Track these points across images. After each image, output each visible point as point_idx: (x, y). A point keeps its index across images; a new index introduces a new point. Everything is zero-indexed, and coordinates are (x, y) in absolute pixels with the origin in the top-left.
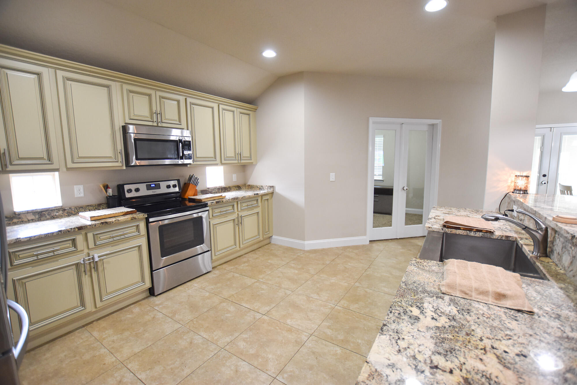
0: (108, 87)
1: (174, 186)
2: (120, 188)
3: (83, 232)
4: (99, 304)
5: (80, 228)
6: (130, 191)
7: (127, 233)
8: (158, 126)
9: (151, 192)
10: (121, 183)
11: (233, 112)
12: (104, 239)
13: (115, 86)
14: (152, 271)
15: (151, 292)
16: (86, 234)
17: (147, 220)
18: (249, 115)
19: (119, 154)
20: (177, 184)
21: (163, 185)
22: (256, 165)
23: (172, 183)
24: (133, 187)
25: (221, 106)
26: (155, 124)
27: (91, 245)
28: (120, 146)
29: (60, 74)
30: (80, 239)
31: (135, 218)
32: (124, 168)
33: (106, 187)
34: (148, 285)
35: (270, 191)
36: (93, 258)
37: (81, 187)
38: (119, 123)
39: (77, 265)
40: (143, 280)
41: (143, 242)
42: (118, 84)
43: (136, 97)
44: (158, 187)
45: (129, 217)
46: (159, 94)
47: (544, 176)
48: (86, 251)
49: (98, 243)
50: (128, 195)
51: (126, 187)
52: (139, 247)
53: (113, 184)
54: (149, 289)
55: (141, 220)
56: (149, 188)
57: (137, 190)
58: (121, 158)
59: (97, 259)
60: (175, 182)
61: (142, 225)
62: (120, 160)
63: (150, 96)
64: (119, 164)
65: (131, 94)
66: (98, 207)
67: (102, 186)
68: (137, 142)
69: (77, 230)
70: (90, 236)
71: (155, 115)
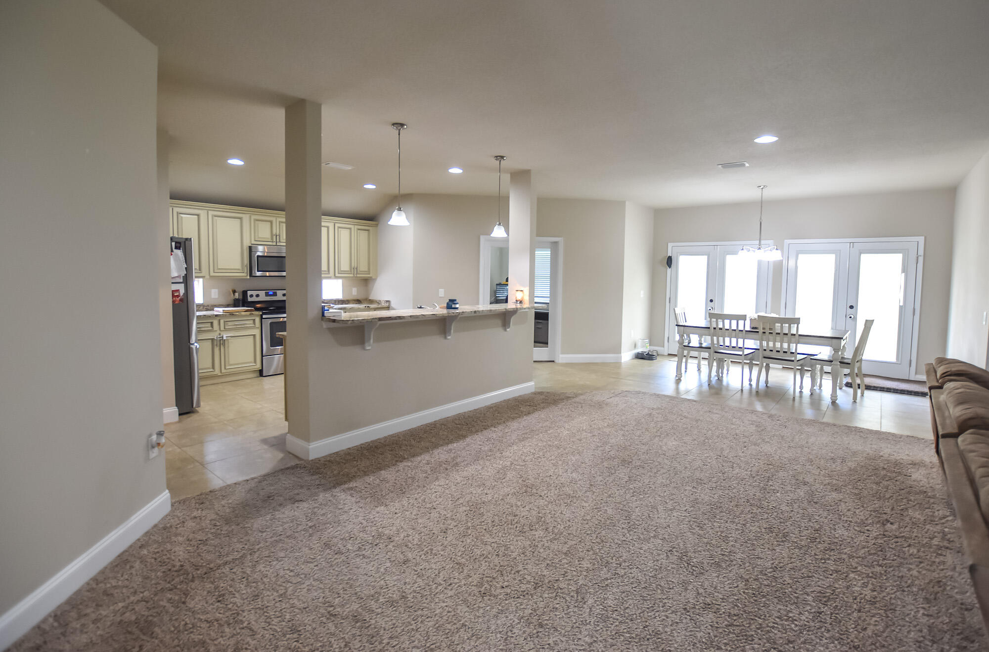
0: (241, 218)
2: (245, 293)
3: (218, 318)
4: (223, 371)
5: (216, 316)
6: (251, 296)
7: (246, 324)
8: (276, 245)
9: (268, 298)
10: (245, 289)
11: (350, 229)
12: (230, 325)
13: (246, 218)
14: (262, 356)
15: (261, 373)
16: (220, 320)
17: (261, 316)
18: (368, 230)
19: (245, 267)
21: (279, 293)
22: (375, 280)
24: (254, 293)
25: (337, 225)
26: (274, 244)
27: (222, 328)
28: (246, 261)
29: (211, 213)
30: (215, 323)
31: (252, 314)
32: (248, 277)
33: (234, 292)
34: (258, 366)
35: (386, 305)
36: (222, 337)
37: (216, 290)
38: (247, 243)
39: (212, 340)
40: (255, 362)
41: (257, 332)
42: (248, 215)
43: (261, 224)
44: (275, 294)
45: (248, 313)
46: (279, 219)
47: (711, 301)
48: (219, 332)
49: (226, 327)
50: (250, 299)
51: (249, 293)
52: (254, 336)
53: (240, 289)
54: (260, 370)
55: (257, 315)
56: (267, 295)
57: (258, 296)
58: (246, 270)
59: (225, 338)
61: (258, 320)
62: (245, 271)
63: (271, 221)
64: (245, 275)
65: (257, 222)
66: (228, 306)
67: (231, 291)
68: (259, 258)
69: (214, 316)
70: (222, 321)
71: (274, 237)
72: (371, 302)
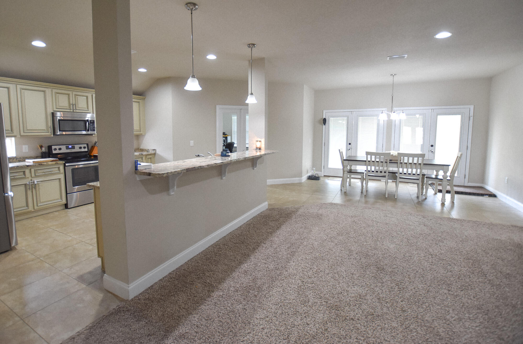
0: (44, 91)
1: (85, 148)
2: (50, 147)
3: (29, 168)
4: (36, 207)
5: (28, 166)
6: (55, 149)
7: (52, 171)
8: (73, 112)
9: (68, 151)
10: (50, 145)
12: (40, 173)
13: (48, 91)
14: (67, 194)
15: (66, 206)
16: (30, 170)
17: (65, 164)
18: (139, 102)
19: (49, 128)
20: (86, 147)
21: (77, 147)
22: (144, 135)
23: (82, 146)
24: (57, 147)
26: (72, 111)
27: (33, 175)
28: (50, 124)
29: (19, 87)
30: (27, 171)
31: (58, 163)
32: (52, 136)
33: (41, 147)
34: (64, 201)
35: (153, 152)
36: (34, 182)
37: (27, 146)
38: (50, 111)
39: (25, 185)
40: (61, 198)
41: (62, 176)
42: (50, 89)
43: (60, 96)
44: (73, 148)
45: (54, 163)
46: (74, 93)
47: (350, 144)
48: (30, 178)
49: (37, 174)
50: (54, 152)
51: (53, 147)
52: (60, 179)
53: (46, 145)
54: (65, 204)
55: (61, 164)
56: (67, 148)
57: (60, 149)
58: (51, 130)
59: (36, 183)
60: (86, 145)
61: (62, 168)
62: (50, 131)
63: (69, 95)
64: (49, 134)
65: (58, 95)
66: (37, 158)
67: (39, 146)
68: (60, 121)
69: (26, 166)
70: (33, 170)
71: (71, 106)
72: (142, 150)
